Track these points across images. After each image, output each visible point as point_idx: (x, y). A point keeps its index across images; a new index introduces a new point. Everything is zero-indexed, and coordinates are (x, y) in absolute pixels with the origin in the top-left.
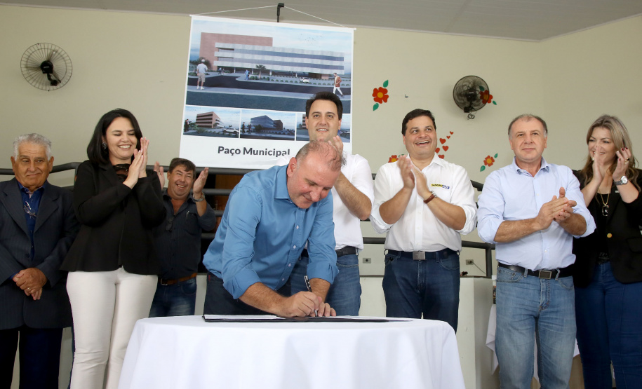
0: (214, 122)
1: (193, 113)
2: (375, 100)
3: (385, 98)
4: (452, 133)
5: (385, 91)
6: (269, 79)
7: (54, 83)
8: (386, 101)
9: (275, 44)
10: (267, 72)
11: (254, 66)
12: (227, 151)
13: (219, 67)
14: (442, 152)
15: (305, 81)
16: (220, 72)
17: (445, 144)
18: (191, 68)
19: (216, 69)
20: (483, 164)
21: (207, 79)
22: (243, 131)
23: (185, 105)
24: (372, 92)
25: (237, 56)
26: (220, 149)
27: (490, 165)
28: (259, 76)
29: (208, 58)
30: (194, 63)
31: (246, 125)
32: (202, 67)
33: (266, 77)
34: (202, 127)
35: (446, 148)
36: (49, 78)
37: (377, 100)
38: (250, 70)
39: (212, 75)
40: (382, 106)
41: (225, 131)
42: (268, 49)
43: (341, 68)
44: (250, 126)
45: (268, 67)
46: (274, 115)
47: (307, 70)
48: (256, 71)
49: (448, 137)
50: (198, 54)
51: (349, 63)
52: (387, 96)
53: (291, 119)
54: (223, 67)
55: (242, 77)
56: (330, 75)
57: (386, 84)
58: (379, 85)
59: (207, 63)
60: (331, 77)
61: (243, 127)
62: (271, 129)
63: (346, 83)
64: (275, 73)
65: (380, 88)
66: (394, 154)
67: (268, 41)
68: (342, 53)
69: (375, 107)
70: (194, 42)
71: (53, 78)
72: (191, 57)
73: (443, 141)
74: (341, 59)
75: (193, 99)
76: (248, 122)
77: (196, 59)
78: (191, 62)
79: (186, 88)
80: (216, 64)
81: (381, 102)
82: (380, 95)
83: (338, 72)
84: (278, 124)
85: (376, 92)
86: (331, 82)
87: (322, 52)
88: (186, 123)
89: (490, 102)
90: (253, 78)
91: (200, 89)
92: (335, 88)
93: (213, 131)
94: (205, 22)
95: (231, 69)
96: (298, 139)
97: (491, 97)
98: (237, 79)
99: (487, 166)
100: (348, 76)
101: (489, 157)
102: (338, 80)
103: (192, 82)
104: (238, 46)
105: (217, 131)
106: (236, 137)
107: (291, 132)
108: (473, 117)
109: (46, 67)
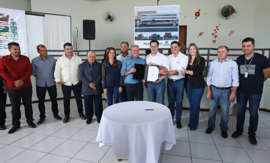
0: (142, 36)
1: (136, 34)
2: (196, 16)
3: (199, 15)
4: (220, 24)
5: (199, 13)
6: (156, 23)
7: (112, 20)
8: (199, 16)
9: (157, 13)
10: (155, 21)
11: (151, 20)
12: (146, 44)
13: (142, 21)
14: (216, 30)
15: (166, 23)
16: (143, 22)
17: (217, 28)
18: (135, 22)
19: (142, 22)
20: (230, 33)
21: (140, 25)
22: (150, 38)
23: (135, 32)
24: (195, 14)
25: (147, 17)
26: (144, 43)
27: (232, 34)
28: (153, 23)
29: (139, 19)
30: (136, 21)
31: (150, 36)
32: (138, 21)
33: (155, 23)
34: (140, 38)
35: (218, 29)
36: (110, 19)
37: (197, 16)
38: (151, 21)
39: (141, 23)
40: (198, 17)
41: (145, 39)
42: (155, 14)
43: (176, 18)
44: (151, 37)
45: (156, 20)
46: (157, 33)
47: (166, 19)
48: (152, 21)
49: (219, 26)
50: (137, 18)
51: (178, 16)
52: (200, 14)
53: (162, 34)
54: (143, 21)
55: (149, 23)
56: (173, 20)
57: (199, 10)
58: (197, 11)
59: (139, 20)
60: (173, 21)
61: (150, 37)
62: (157, 37)
63: (177, 22)
64: (158, 21)
65: (198, 12)
66: (201, 32)
67: (155, 12)
68: (176, 13)
69: (196, 18)
70: (136, 14)
71: (111, 19)
72: (135, 19)
73: (217, 27)
74: (176, 15)
75: (136, 31)
76: (151, 36)
77: (136, 19)
78: (135, 20)
79: (135, 28)
80: (142, 20)
81: (198, 16)
82: (197, 14)
83: (175, 19)
84: (159, 36)
85: (196, 13)
86: (173, 22)
87: (170, 13)
88: (135, 37)
89: (234, 13)
90: (151, 23)
91: (138, 28)
92: (174, 24)
93: (142, 39)
94: (138, 8)
95: (145, 21)
96: (164, 40)
97: (235, 11)
98: (147, 24)
99: (231, 34)
100: (178, 20)
101: (232, 31)
102: (175, 22)
103: (136, 26)
104: (147, 15)
105: (143, 39)
106: (148, 40)
107: (162, 38)
108: (227, 19)
109: (109, 17)
